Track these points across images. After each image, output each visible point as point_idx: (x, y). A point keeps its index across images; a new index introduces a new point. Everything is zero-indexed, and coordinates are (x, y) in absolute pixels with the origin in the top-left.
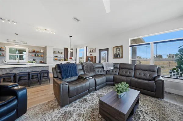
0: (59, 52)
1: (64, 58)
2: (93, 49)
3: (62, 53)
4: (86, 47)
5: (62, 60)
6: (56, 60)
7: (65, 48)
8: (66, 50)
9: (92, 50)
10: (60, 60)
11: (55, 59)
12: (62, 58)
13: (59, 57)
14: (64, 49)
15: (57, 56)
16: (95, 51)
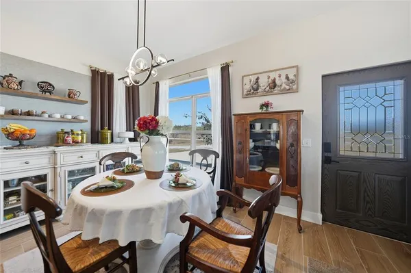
0: (46, 89)
1: (87, 126)
2: (273, 76)
3: (71, 97)
4: (225, 70)
5: (70, 139)
6: (19, 140)
7: (95, 73)
8: (102, 82)
9: (264, 82)
10: (59, 139)
11: (10, 135)
12: (77, 128)
13: (51, 119)
14: (89, 74)
15: (29, 114)
16: (292, 86)
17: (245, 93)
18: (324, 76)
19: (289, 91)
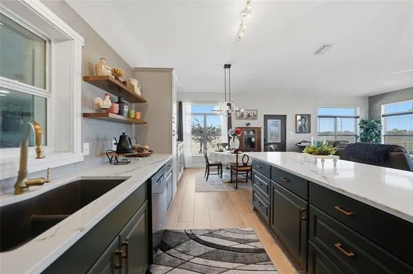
2: (249, 112)
9: (245, 114)
16: (255, 117)
17: (237, 117)
18: (265, 115)
19: (254, 119)
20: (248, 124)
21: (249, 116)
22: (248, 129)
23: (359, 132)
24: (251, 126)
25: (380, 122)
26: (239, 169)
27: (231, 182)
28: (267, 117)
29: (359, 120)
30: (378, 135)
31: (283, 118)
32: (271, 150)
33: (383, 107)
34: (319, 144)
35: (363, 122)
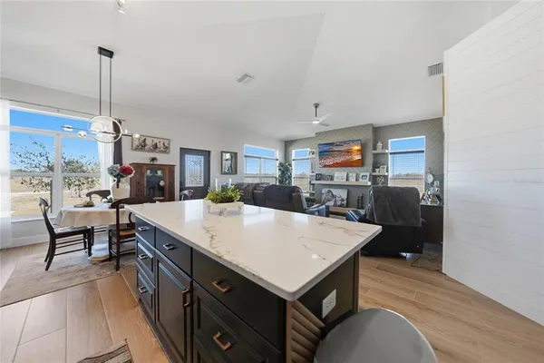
16: (166, 149)
17: (134, 146)
18: (181, 149)
19: (164, 152)
20: (153, 159)
21: (155, 147)
22: (153, 166)
23: (278, 173)
24: (159, 162)
25: (290, 165)
26: (122, 233)
27: (110, 258)
28: (184, 151)
29: (278, 162)
30: (290, 177)
31: (207, 154)
32: (186, 198)
33: (293, 152)
34: (224, 188)
35: (281, 164)
